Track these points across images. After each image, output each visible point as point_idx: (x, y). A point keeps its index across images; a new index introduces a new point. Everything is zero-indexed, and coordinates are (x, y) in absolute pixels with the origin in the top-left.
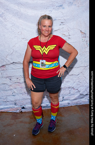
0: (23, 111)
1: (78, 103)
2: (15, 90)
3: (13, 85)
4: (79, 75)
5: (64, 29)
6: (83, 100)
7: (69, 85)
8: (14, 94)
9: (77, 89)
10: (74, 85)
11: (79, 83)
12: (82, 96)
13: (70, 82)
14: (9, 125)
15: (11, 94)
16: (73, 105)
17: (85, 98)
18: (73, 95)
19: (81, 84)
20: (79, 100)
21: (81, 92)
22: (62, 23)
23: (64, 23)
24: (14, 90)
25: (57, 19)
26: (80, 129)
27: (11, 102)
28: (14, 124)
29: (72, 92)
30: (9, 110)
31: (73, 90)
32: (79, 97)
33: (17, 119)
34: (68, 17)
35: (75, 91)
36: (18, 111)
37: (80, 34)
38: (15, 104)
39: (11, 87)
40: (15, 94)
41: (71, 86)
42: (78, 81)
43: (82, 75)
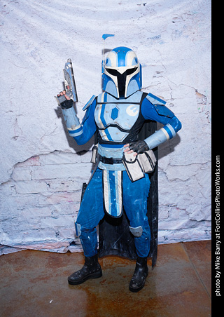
0: (71, 251)
1: (186, 237)
2: (57, 207)
3: (53, 197)
4: (189, 182)
5: (162, 85)
6: (195, 231)
7: (168, 199)
8: (55, 214)
9: (185, 210)
10: (178, 201)
11: (188, 197)
12: (193, 224)
13: (170, 193)
14: (43, 279)
15: (50, 214)
16: (174, 242)
17: (200, 227)
18: (176, 220)
19: (192, 199)
20: (187, 231)
21: (191, 216)
22: (158, 73)
23: (162, 74)
24: (55, 206)
25: (148, 64)
26: (185, 293)
27: (48, 231)
28: (52, 276)
29: (173, 215)
30: (43, 246)
31: (175, 210)
32: (186, 225)
33: (59, 267)
34: (171, 62)
35: (180, 214)
36: (61, 251)
37: (195, 96)
38: (57, 234)
39: (50, 201)
40: (57, 214)
41: (171, 202)
42: (186, 192)
43: (195, 180)
